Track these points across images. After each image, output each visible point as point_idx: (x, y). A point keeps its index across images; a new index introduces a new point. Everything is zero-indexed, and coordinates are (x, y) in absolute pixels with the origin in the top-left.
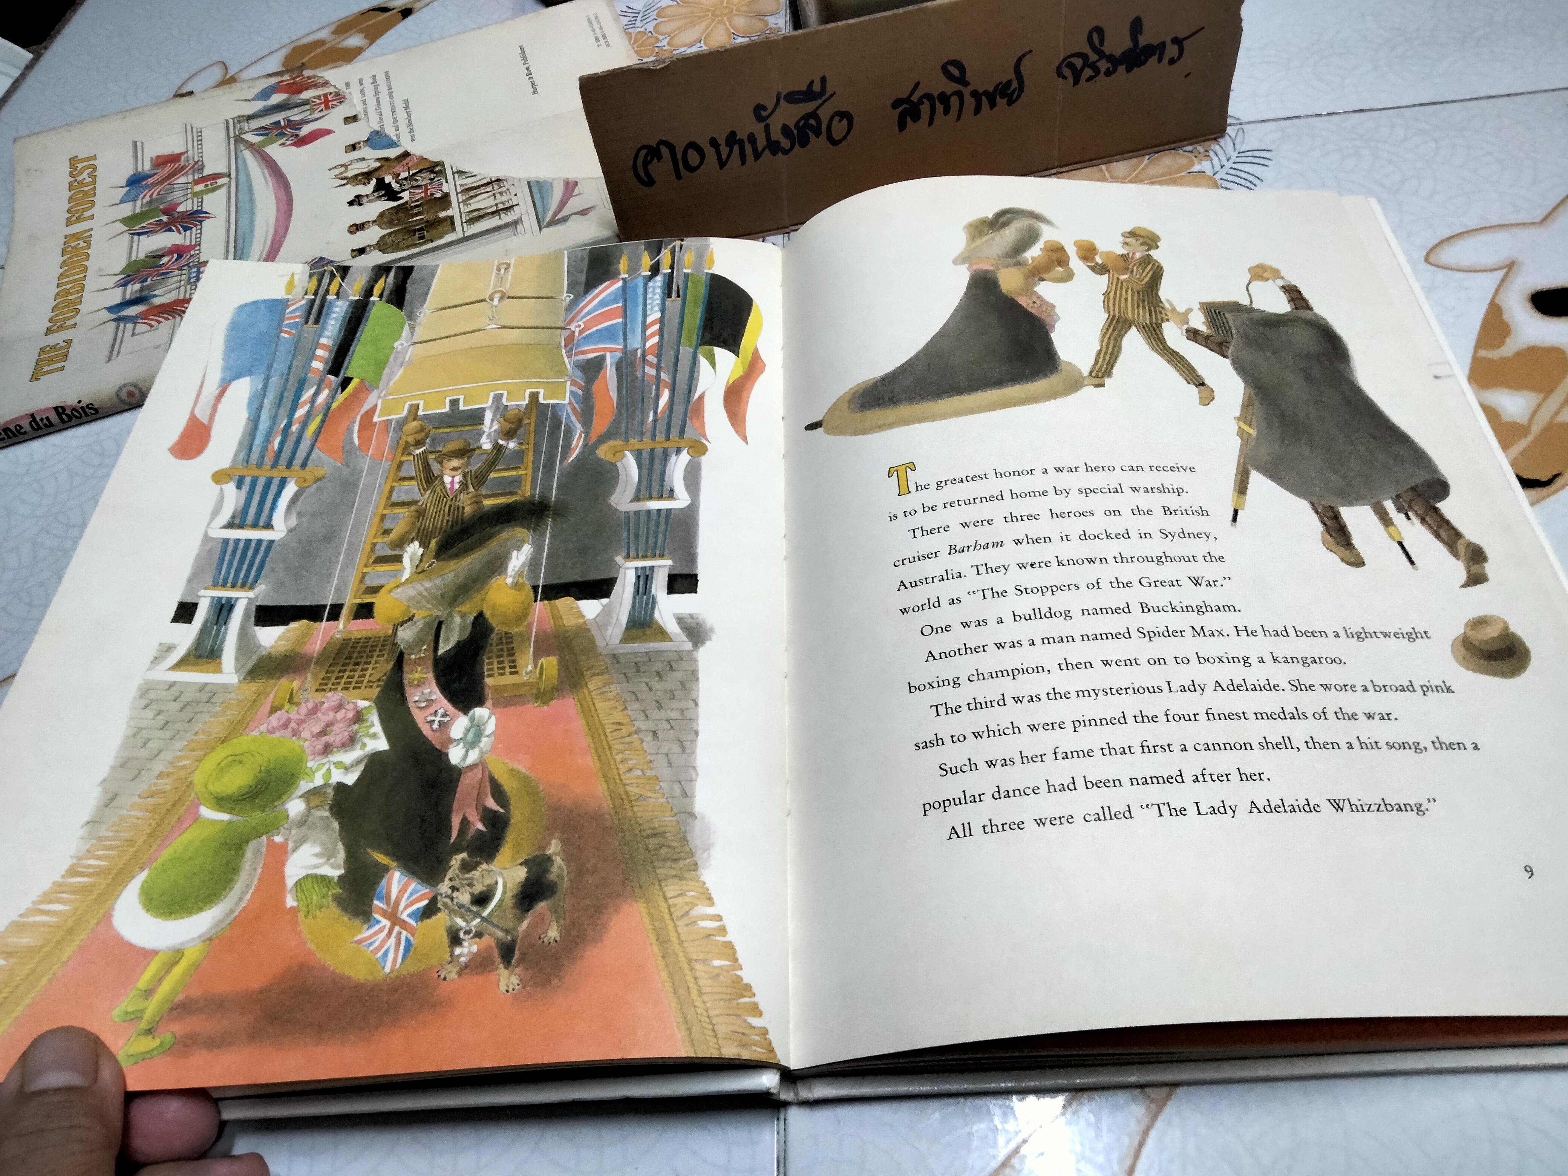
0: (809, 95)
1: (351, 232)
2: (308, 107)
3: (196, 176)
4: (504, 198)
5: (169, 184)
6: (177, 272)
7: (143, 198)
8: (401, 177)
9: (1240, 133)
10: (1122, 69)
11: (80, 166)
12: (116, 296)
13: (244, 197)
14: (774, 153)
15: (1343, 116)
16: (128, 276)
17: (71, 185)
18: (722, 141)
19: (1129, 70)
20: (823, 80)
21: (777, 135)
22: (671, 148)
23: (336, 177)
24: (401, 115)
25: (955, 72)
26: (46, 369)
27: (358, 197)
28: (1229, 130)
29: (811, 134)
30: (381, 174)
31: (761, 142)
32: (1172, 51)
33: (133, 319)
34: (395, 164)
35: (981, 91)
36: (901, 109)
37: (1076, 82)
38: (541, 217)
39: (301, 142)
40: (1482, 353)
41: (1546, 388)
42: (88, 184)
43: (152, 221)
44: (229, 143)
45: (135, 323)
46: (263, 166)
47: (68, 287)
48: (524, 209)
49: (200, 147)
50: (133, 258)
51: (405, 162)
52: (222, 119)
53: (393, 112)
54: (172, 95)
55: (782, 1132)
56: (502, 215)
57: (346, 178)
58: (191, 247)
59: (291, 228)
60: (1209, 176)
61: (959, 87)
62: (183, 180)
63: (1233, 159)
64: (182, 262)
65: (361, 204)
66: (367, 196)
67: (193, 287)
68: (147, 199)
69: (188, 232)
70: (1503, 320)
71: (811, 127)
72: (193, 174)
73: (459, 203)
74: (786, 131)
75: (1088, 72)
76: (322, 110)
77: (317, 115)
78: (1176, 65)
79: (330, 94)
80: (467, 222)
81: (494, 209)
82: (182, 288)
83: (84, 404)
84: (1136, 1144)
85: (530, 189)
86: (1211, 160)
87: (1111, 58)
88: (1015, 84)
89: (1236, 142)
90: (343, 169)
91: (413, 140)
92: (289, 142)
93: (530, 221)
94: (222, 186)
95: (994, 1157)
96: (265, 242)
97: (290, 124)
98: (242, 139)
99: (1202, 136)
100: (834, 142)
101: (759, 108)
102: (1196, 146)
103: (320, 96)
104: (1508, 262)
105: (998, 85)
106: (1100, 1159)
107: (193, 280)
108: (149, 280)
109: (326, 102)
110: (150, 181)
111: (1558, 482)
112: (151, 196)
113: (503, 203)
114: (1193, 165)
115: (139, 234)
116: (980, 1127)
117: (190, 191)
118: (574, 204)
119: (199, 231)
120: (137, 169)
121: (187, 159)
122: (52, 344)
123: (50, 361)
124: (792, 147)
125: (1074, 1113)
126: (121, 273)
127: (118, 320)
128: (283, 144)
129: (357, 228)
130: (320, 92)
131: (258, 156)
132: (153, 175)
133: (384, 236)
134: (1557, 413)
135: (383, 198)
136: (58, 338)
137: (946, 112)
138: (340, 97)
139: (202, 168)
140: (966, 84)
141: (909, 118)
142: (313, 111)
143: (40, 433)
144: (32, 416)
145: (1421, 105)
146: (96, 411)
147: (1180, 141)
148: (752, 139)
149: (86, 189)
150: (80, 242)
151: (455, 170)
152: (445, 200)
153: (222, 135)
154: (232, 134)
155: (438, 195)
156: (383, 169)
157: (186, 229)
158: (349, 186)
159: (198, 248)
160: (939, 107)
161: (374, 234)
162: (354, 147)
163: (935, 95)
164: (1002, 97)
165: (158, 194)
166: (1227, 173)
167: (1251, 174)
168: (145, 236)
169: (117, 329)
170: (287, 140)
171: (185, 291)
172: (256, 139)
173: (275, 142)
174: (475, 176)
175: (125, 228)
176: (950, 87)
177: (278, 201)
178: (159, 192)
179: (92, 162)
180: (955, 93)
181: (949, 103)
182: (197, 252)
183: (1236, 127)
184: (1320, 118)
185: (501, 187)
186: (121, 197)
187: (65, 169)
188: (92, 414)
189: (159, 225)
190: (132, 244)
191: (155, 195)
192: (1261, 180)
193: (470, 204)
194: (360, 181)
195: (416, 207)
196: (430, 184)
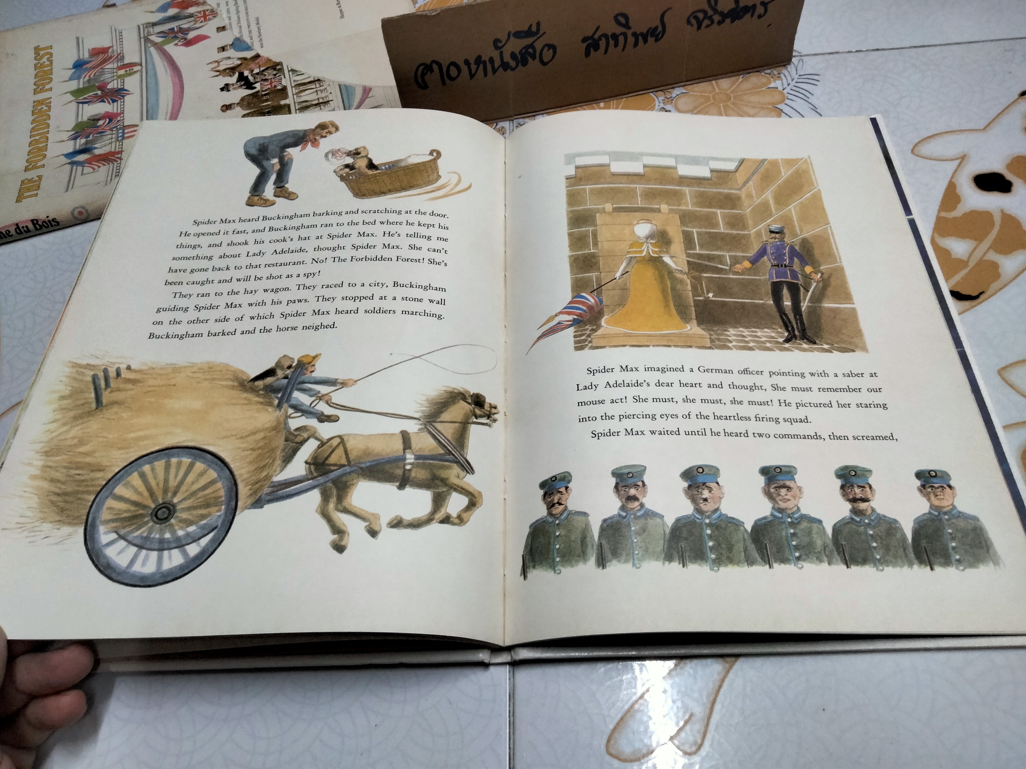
0: (529, 33)
1: (223, 111)
2: (192, 19)
3: (119, 64)
5: (102, 69)
6: (109, 132)
7: (85, 77)
8: (255, 72)
9: (801, 62)
10: (728, 21)
11: (42, 53)
12: (69, 147)
13: (151, 81)
14: (505, 70)
15: (866, 53)
16: (77, 133)
17: (35, 66)
18: (472, 61)
19: (732, 21)
20: (538, 24)
21: (507, 58)
22: (440, 65)
23: (213, 70)
24: (254, 27)
25: (623, 20)
26: (26, 194)
27: (227, 85)
28: (794, 60)
29: (529, 58)
30: (241, 69)
31: (497, 63)
32: (760, 10)
33: (82, 164)
34: (250, 63)
35: (638, 33)
36: (588, 42)
37: (699, 28)
39: (189, 43)
40: (943, 214)
41: (979, 238)
42: (47, 66)
43: (91, 94)
44: (140, 41)
45: (83, 166)
46: (164, 59)
47: (37, 138)
49: (121, 43)
50: (80, 120)
51: (257, 61)
52: (135, 25)
53: (249, 26)
54: (102, 6)
57: (218, 71)
58: (118, 115)
59: (183, 105)
60: (780, 91)
61: (623, 30)
62: (110, 66)
63: (795, 80)
64: (112, 125)
65: (228, 91)
66: (233, 85)
67: (121, 143)
68: (87, 78)
69: (115, 103)
70: (956, 194)
71: (529, 54)
72: (117, 62)
74: (513, 56)
75: (706, 22)
76: (202, 22)
77: (198, 25)
78: (762, 19)
79: (208, 10)
82: (113, 144)
83: (50, 218)
84: (717, 687)
85: (340, 90)
86: (782, 80)
87: (721, 14)
88: (660, 29)
89: (798, 68)
90: (216, 64)
91: (262, 47)
92: (180, 43)
94: (137, 71)
95: (635, 694)
96: (167, 114)
97: (181, 30)
98: (148, 39)
99: (776, 63)
100: (544, 64)
101: (496, 42)
102: (772, 70)
103: (201, 11)
104: (962, 155)
105: (649, 29)
106: (696, 695)
107: (120, 139)
108: (91, 136)
109: (205, 16)
110: (88, 66)
111: (982, 297)
112: (90, 76)
114: (770, 83)
115: (83, 103)
116: (626, 677)
117: (115, 74)
118: (369, 103)
119: (122, 103)
120: (79, 57)
121: (113, 51)
122: (29, 178)
123: (29, 190)
124: (517, 66)
125: (681, 668)
126: (73, 130)
127: (72, 163)
128: (176, 44)
129: (226, 108)
130: (200, 8)
131: (159, 51)
132: (91, 62)
133: (244, 115)
134: (985, 253)
135: (243, 87)
136: (32, 174)
137: (616, 45)
138: (214, 13)
139: (123, 58)
140: (629, 28)
141: (592, 49)
142: (196, 22)
143: (21, 237)
144: (17, 225)
145: (915, 47)
146: (58, 223)
147: (763, 66)
148: (491, 60)
149: (46, 69)
150: (44, 106)
151: (290, 69)
152: (284, 91)
153: (136, 36)
154: (142, 36)
155: (279, 87)
156: (243, 65)
157: (114, 101)
158: (221, 77)
159: (122, 115)
160: (612, 42)
162: (223, 49)
163: (610, 35)
164: (652, 36)
165: (94, 75)
166: (791, 89)
167: (806, 91)
168: (87, 105)
169: (72, 169)
170: (179, 41)
171: (116, 145)
172: (158, 40)
173: (171, 42)
174: (303, 74)
175: (73, 98)
176: (619, 30)
177: (174, 84)
178: (95, 73)
179: (50, 51)
180: (622, 34)
181: (618, 40)
182: (122, 118)
183: (798, 58)
184: (852, 54)
185: (321, 86)
186: (69, 76)
187: (32, 55)
188: (55, 225)
189: (96, 97)
190: (78, 109)
191: (92, 76)
192: (813, 95)
193: (301, 96)
194: (228, 73)
195: (265, 95)
196: (274, 78)
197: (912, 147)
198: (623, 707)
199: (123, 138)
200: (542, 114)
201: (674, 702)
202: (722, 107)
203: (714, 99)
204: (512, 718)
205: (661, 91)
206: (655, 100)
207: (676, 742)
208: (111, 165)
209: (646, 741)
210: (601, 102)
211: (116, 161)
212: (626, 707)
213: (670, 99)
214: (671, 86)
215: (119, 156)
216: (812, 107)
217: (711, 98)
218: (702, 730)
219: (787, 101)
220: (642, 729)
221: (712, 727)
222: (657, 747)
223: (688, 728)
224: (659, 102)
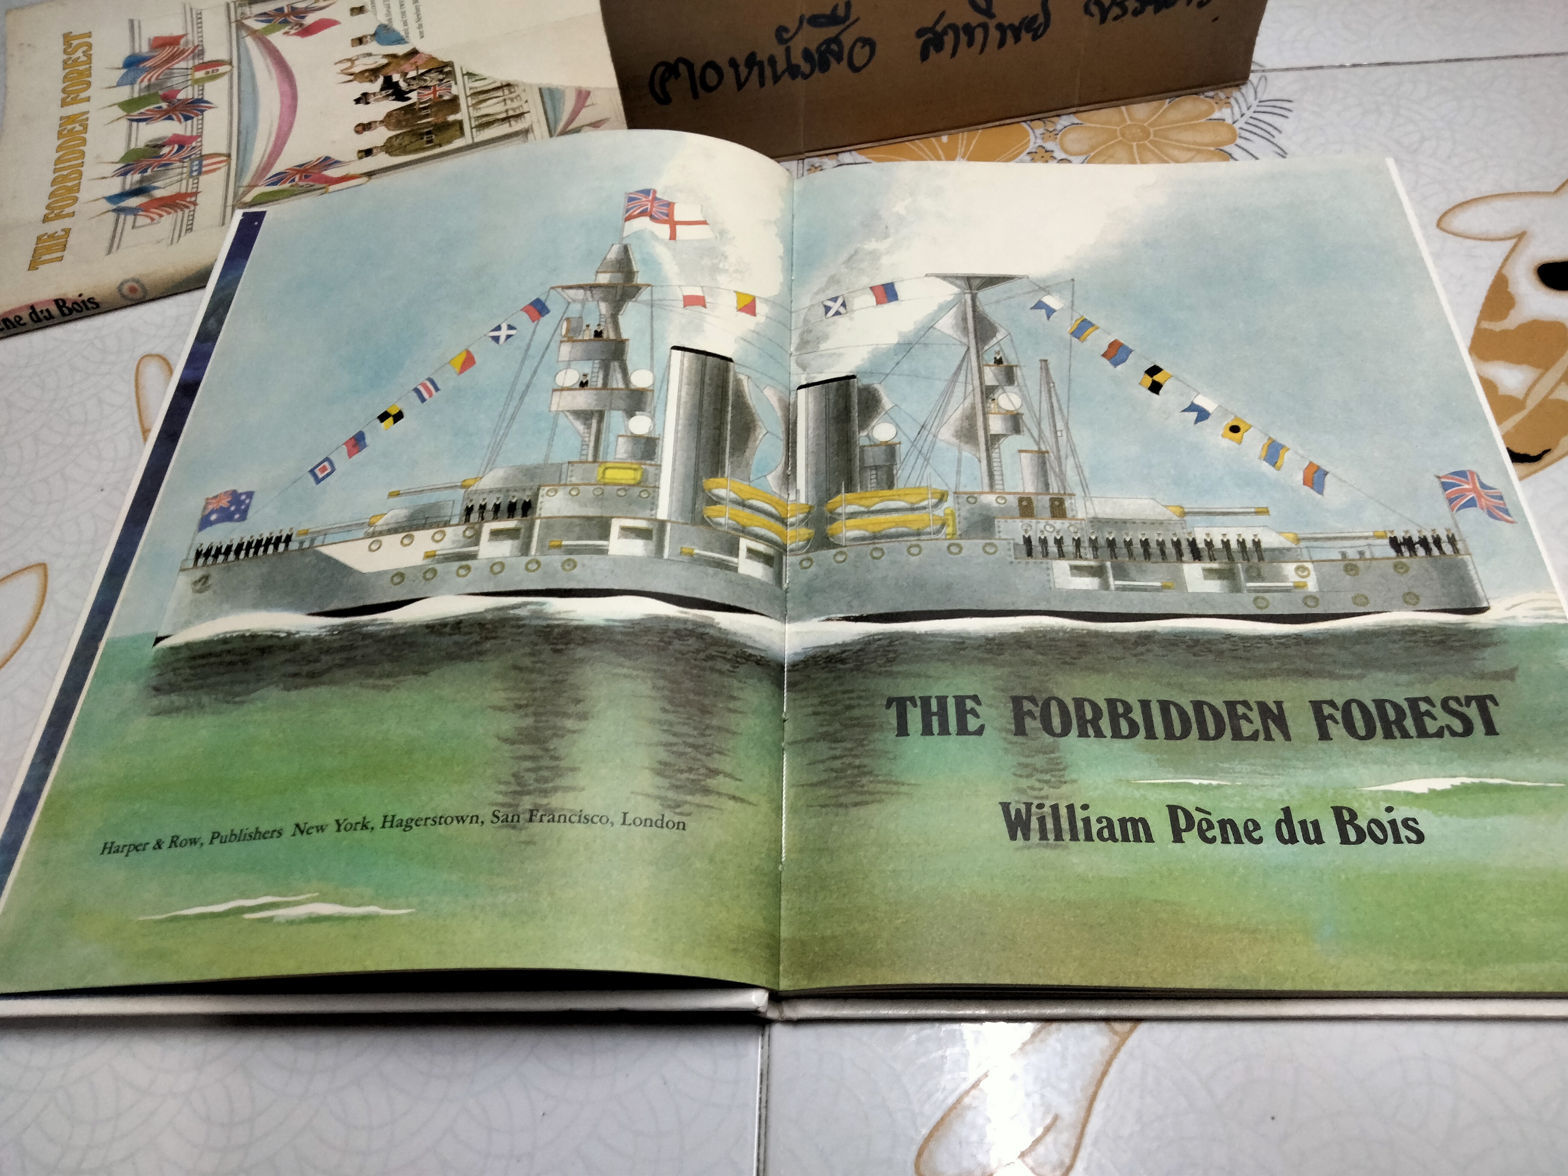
0: (832, 19)
1: (357, 132)
3: (197, 62)
4: (515, 104)
5: (168, 69)
6: (179, 164)
7: (142, 81)
8: (409, 76)
9: (1262, 81)
10: (1149, 10)
11: (75, 43)
12: (115, 186)
13: (247, 87)
14: (794, 77)
15: (1368, 69)
16: (127, 165)
17: (65, 62)
18: (741, 61)
19: (1157, 11)
20: (848, 4)
21: (797, 58)
22: (690, 66)
23: (343, 72)
24: (410, 7)
25: (982, 4)
26: (44, 257)
27: (365, 95)
28: (1253, 77)
29: (832, 60)
30: (387, 71)
31: (781, 66)
33: (134, 211)
34: (402, 62)
35: (1006, 24)
36: (923, 39)
37: (1103, 20)
38: (552, 126)
39: (306, 31)
40: (1485, 325)
41: (1544, 364)
42: (83, 63)
43: (151, 107)
44: (230, 27)
45: (135, 215)
46: (266, 55)
47: (65, 173)
48: (535, 117)
49: (200, 30)
50: (133, 146)
51: (413, 60)
53: (402, 7)
55: (766, 1047)
56: (513, 122)
57: (351, 74)
58: (192, 138)
59: (296, 123)
60: (1228, 125)
61: (982, 19)
62: (183, 65)
63: (1254, 109)
64: (184, 153)
65: (368, 103)
66: (374, 94)
67: (196, 181)
68: (146, 83)
69: (189, 122)
70: (1509, 293)
71: (832, 52)
72: (193, 58)
73: (468, 107)
74: (807, 55)
75: (1116, 10)
77: (322, 4)
78: (1204, 8)
80: (476, 127)
81: (504, 115)
82: (184, 182)
83: (85, 298)
84: (1099, 1075)
85: (542, 96)
86: (1232, 108)
88: (1041, 19)
89: (1257, 91)
90: (349, 64)
91: (422, 37)
92: (293, 31)
93: (541, 129)
94: (224, 74)
95: (965, 1079)
96: (269, 138)
97: (294, 11)
98: (242, 23)
99: (1225, 82)
100: (856, 69)
101: (781, 30)
102: (1217, 92)
104: (1519, 232)
105: (1024, 19)
106: (1065, 1086)
107: (195, 174)
108: (149, 170)
110: (148, 64)
111: (1547, 458)
112: (150, 80)
113: (514, 109)
114: (1212, 111)
115: (138, 121)
116: (952, 1052)
117: (190, 77)
118: (585, 116)
119: (200, 122)
120: (134, 50)
121: (187, 43)
122: (50, 232)
123: (49, 250)
124: (812, 72)
125: (1042, 1041)
126: (122, 160)
127: (119, 211)
128: (286, 33)
129: (364, 128)
131: (260, 44)
132: (153, 57)
133: (391, 138)
134: (1552, 391)
135: (391, 98)
136: (56, 226)
137: (970, 43)
139: (202, 53)
140: (992, 16)
141: (931, 49)
143: (40, 325)
144: (32, 307)
145: (1448, 61)
146: (97, 305)
147: (1202, 86)
148: (772, 61)
149: (81, 68)
150: (77, 125)
151: (465, 72)
152: (453, 104)
153: (223, 19)
154: (233, 18)
155: (446, 98)
156: (391, 65)
157: (187, 118)
158: (355, 83)
159: (199, 139)
160: (963, 39)
161: (380, 136)
162: (360, 41)
163: (960, 26)
164: (1028, 31)
165: (157, 79)
166: (1246, 123)
167: (1271, 125)
168: (144, 123)
169: (117, 220)
170: (292, 28)
171: (187, 184)
172: (258, 26)
173: (279, 30)
174: (484, 79)
175: (124, 113)
176: (975, 18)
177: (282, 94)
178: (159, 75)
179: (87, 40)
180: (979, 25)
181: (973, 35)
182: (199, 144)
183: (1259, 75)
184: (1343, 70)
185: (511, 93)
186: (117, 79)
187: (60, 46)
188: (93, 308)
189: (159, 112)
190: (130, 130)
191: (153, 80)
192: (1280, 132)
193: (479, 109)
194: (367, 77)
195: (424, 108)
196: (439, 85)
197: (1438, 217)
198: (944, 1101)
199: (200, 173)
200: (850, 151)
201: (1028, 1095)
202: (1135, 148)
203: (1123, 135)
204: (763, 1111)
205: (1039, 119)
206: (1029, 136)
207: (1029, 1160)
208: (180, 213)
209: (981, 1158)
210: (945, 135)
211: (188, 207)
212: (951, 1101)
213: (1055, 132)
214: (1055, 113)
215: (193, 199)
216: (1279, 151)
217: (1118, 133)
218: (1073, 1143)
219: (1239, 141)
220: (974, 1137)
221: (1088, 1140)
222: (998, 1168)
223: (1049, 1138)
224: (1036, 137)
